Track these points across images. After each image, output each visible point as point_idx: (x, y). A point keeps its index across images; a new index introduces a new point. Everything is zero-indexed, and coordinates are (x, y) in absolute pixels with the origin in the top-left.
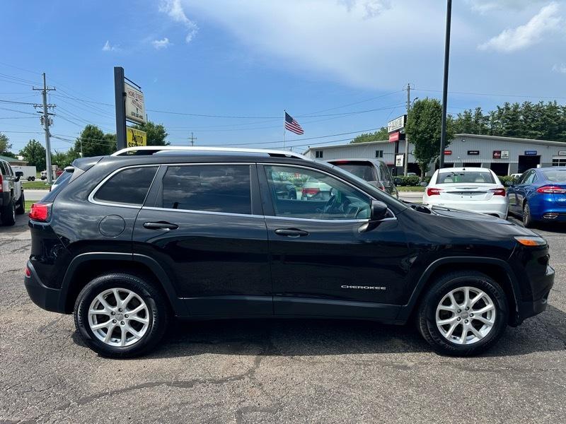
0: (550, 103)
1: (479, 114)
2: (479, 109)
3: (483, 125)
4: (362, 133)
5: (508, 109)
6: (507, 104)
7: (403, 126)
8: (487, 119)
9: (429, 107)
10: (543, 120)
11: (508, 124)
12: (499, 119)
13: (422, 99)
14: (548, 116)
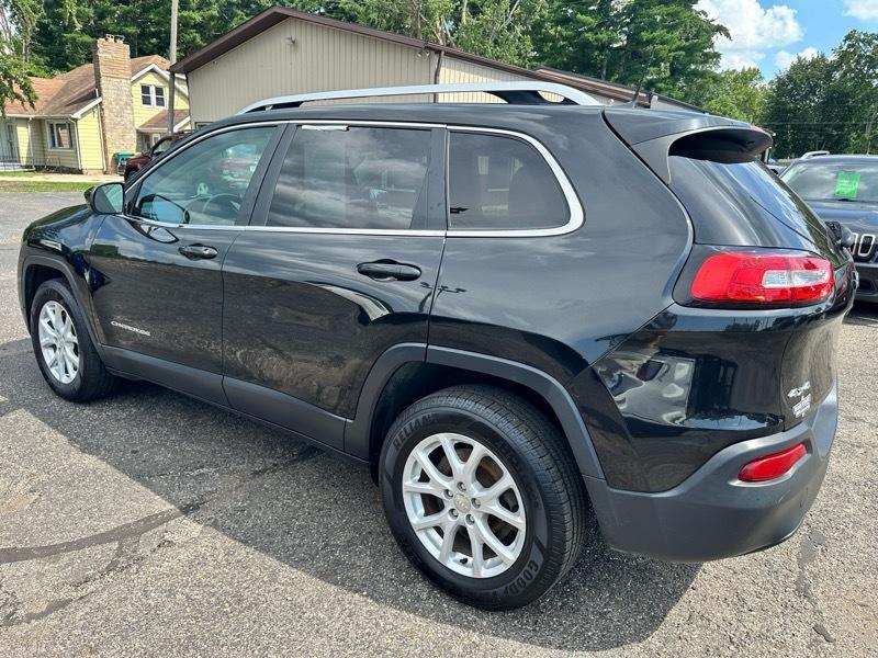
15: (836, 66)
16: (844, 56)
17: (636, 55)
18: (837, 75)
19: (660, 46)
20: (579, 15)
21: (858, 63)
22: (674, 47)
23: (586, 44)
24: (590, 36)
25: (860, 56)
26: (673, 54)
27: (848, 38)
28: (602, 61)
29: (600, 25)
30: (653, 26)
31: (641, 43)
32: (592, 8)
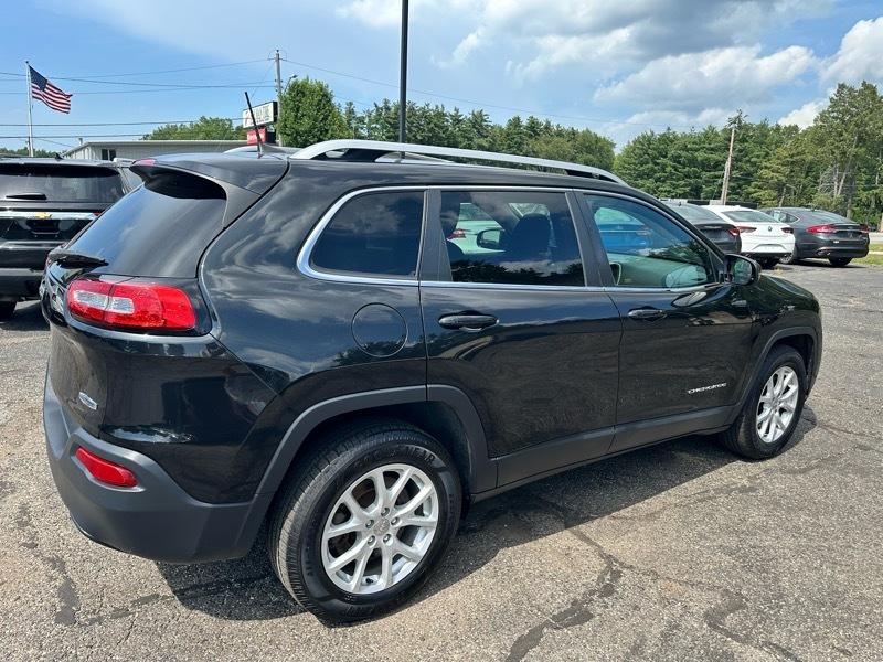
0: (437, 107)
1: (351, 112)
2: (351, 104)
3: (356, 130)
4: (159, 125)
5: (388, 109)
6: (386, 102)
7: (271, 120)
8: (361, 120)
9: (312, 92)
10: (431, 130)
11: (388, 132)
12: (377, 122)
13: (300, 79)
14: (436, 125)
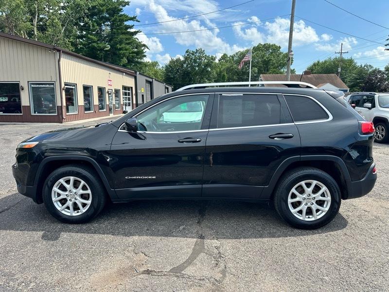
15: (184, 62)
16: (186, 58)
17: (115, 54)
18: (185, 65)
19: (125, 51)
20: (89, 35)
21: (191, 61)
22: (131, 52)
23: (94, 48)
24: (95, 44)
25: (191, 59)
26: (131, 54)
27: (187, 52)
28: (102, 55)
29: (98, 40)
30: (121, 42)
31: (117, 49)
32: (94, 33)
